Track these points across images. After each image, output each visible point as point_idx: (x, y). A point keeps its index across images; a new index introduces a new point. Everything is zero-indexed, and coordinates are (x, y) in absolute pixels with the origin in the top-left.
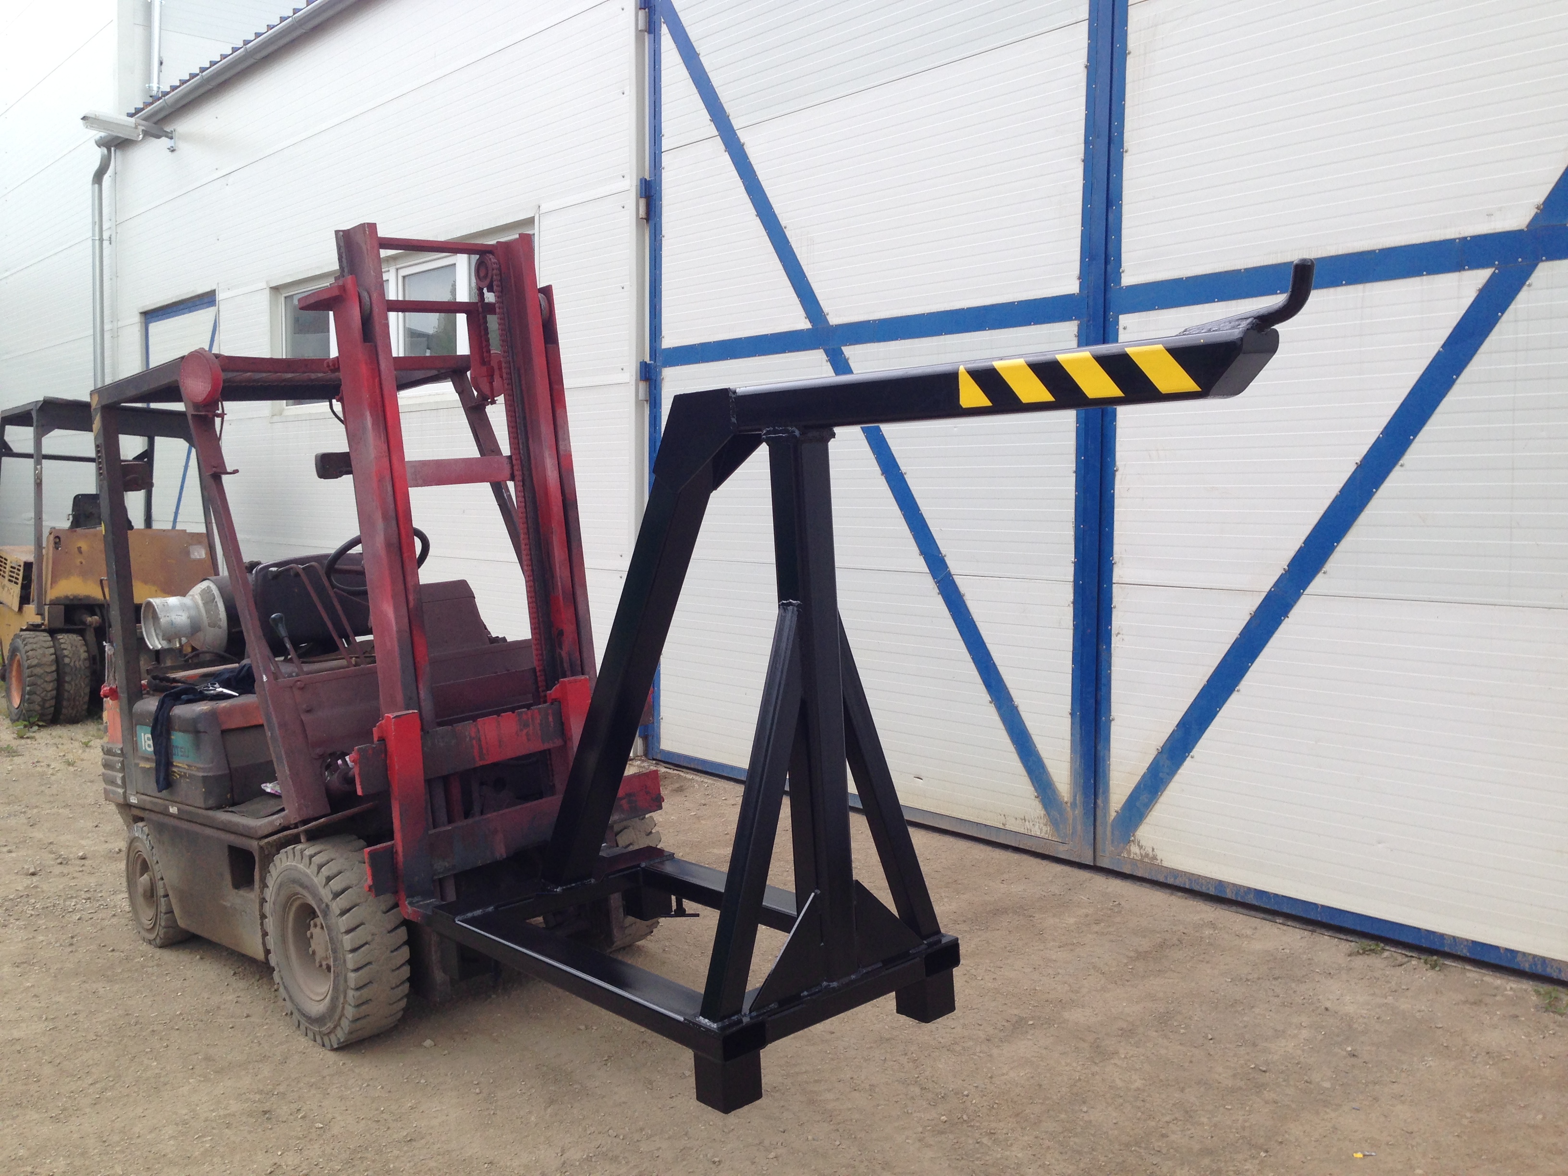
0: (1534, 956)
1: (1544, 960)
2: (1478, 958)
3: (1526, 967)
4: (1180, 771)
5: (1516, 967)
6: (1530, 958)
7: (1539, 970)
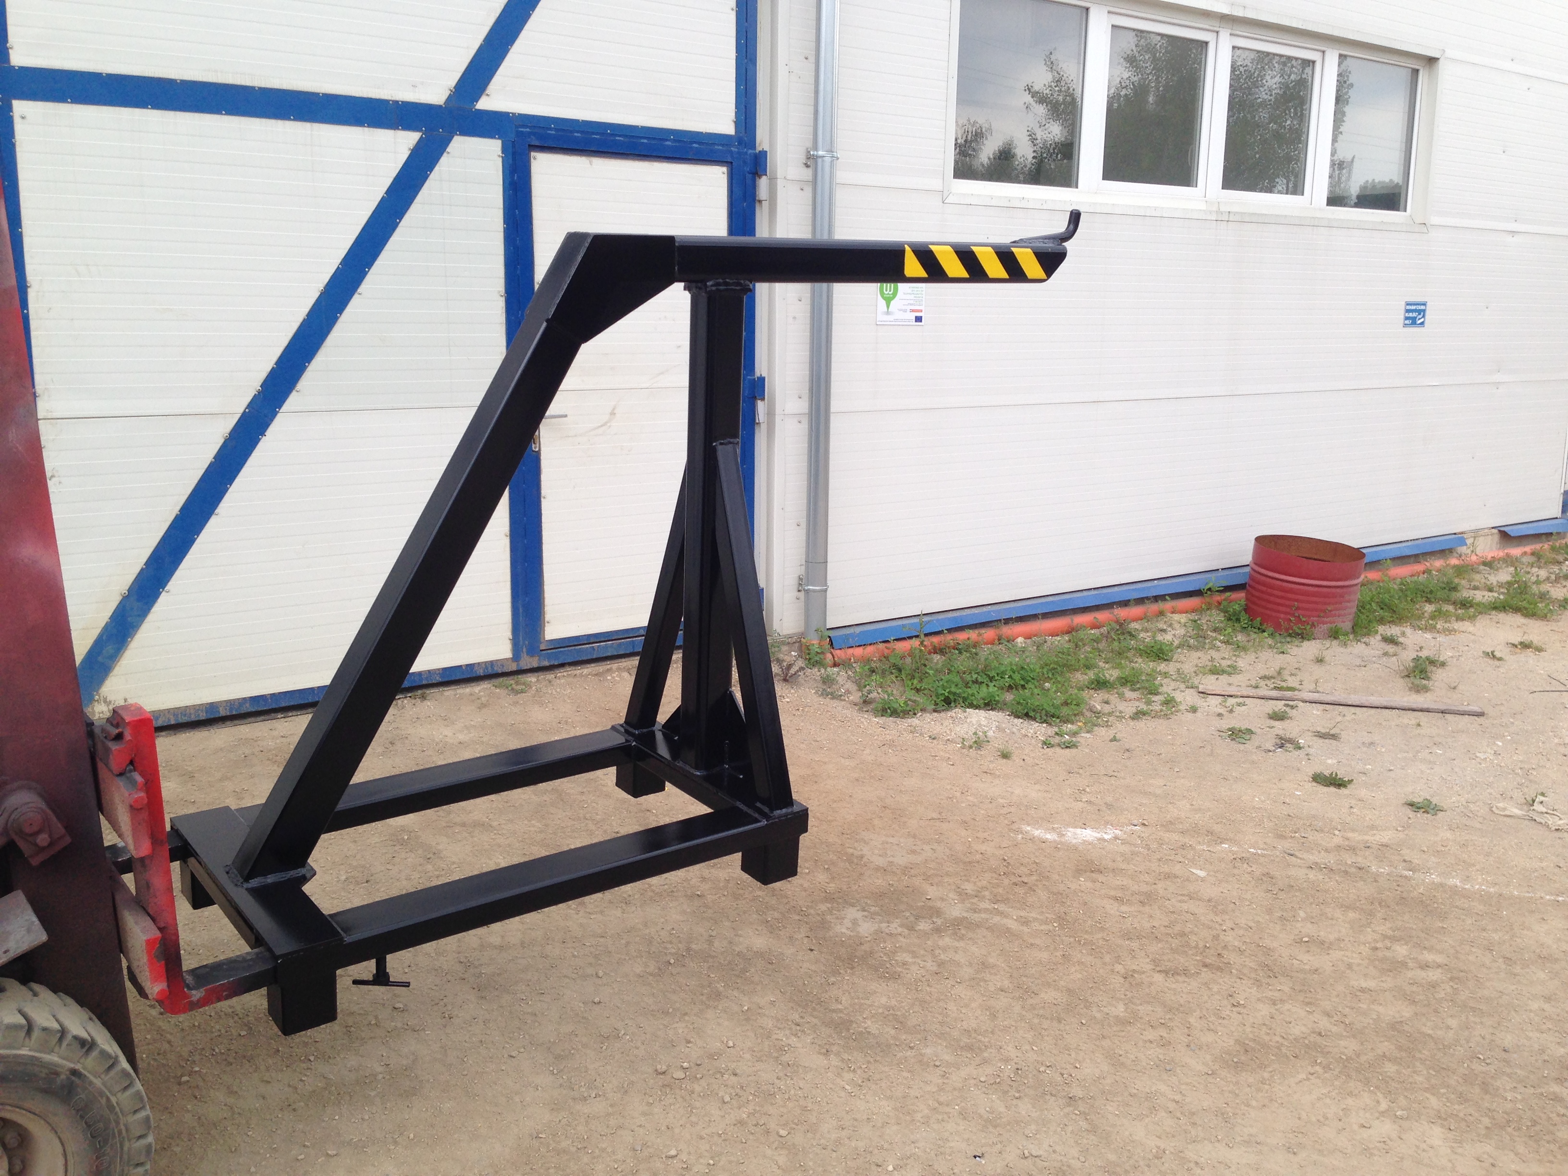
0: (486, 662)
1: (492, 663)
2: (446, 679)
3: (481, 672)
4: (153, 610)
5: (474, 675)
6: (483, 666)
7: (490, 671)
